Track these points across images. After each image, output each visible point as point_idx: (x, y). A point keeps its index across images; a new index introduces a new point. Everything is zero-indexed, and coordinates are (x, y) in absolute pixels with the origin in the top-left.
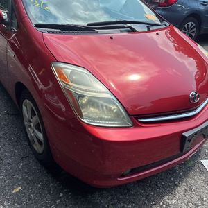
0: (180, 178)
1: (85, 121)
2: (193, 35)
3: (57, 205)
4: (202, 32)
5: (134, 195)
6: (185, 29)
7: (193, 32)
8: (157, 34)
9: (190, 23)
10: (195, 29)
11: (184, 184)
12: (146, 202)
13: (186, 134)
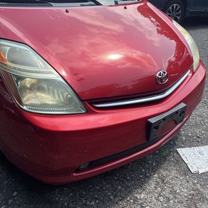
0: (153, 168)
1: (25, 108)
2: (179, 18)
3: (9, 206)
4: (188, 15)
5: (99, 190)
6: (169, 12)
7: (178, 15)
8: (125, 8)
9: (175, 5)
10: (180, 12)
11: (156, 175)
12: (112, 197)
13: (152, 120)
